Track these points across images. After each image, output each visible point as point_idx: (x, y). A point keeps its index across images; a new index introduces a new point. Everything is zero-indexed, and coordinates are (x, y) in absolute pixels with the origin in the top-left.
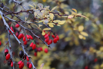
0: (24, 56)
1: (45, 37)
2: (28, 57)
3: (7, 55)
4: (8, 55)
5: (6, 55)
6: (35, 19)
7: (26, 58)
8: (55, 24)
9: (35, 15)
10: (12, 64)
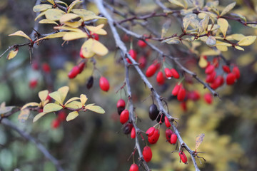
0: (160, 116)
1: (207, 71)
2: (168, 119)
3: (123, 113)
4: (125, 114)
5: (120, 113)
6: (185, 34)
7: (163, 120)
8: (230, 45)
9: (184, 24)
10: (132, 133)
